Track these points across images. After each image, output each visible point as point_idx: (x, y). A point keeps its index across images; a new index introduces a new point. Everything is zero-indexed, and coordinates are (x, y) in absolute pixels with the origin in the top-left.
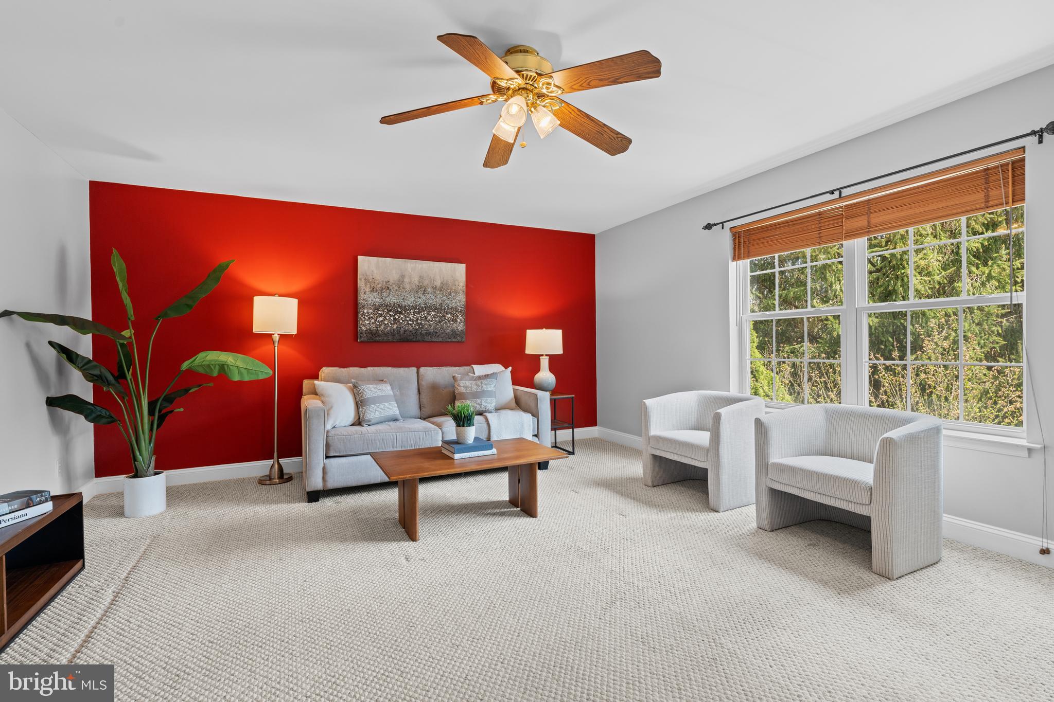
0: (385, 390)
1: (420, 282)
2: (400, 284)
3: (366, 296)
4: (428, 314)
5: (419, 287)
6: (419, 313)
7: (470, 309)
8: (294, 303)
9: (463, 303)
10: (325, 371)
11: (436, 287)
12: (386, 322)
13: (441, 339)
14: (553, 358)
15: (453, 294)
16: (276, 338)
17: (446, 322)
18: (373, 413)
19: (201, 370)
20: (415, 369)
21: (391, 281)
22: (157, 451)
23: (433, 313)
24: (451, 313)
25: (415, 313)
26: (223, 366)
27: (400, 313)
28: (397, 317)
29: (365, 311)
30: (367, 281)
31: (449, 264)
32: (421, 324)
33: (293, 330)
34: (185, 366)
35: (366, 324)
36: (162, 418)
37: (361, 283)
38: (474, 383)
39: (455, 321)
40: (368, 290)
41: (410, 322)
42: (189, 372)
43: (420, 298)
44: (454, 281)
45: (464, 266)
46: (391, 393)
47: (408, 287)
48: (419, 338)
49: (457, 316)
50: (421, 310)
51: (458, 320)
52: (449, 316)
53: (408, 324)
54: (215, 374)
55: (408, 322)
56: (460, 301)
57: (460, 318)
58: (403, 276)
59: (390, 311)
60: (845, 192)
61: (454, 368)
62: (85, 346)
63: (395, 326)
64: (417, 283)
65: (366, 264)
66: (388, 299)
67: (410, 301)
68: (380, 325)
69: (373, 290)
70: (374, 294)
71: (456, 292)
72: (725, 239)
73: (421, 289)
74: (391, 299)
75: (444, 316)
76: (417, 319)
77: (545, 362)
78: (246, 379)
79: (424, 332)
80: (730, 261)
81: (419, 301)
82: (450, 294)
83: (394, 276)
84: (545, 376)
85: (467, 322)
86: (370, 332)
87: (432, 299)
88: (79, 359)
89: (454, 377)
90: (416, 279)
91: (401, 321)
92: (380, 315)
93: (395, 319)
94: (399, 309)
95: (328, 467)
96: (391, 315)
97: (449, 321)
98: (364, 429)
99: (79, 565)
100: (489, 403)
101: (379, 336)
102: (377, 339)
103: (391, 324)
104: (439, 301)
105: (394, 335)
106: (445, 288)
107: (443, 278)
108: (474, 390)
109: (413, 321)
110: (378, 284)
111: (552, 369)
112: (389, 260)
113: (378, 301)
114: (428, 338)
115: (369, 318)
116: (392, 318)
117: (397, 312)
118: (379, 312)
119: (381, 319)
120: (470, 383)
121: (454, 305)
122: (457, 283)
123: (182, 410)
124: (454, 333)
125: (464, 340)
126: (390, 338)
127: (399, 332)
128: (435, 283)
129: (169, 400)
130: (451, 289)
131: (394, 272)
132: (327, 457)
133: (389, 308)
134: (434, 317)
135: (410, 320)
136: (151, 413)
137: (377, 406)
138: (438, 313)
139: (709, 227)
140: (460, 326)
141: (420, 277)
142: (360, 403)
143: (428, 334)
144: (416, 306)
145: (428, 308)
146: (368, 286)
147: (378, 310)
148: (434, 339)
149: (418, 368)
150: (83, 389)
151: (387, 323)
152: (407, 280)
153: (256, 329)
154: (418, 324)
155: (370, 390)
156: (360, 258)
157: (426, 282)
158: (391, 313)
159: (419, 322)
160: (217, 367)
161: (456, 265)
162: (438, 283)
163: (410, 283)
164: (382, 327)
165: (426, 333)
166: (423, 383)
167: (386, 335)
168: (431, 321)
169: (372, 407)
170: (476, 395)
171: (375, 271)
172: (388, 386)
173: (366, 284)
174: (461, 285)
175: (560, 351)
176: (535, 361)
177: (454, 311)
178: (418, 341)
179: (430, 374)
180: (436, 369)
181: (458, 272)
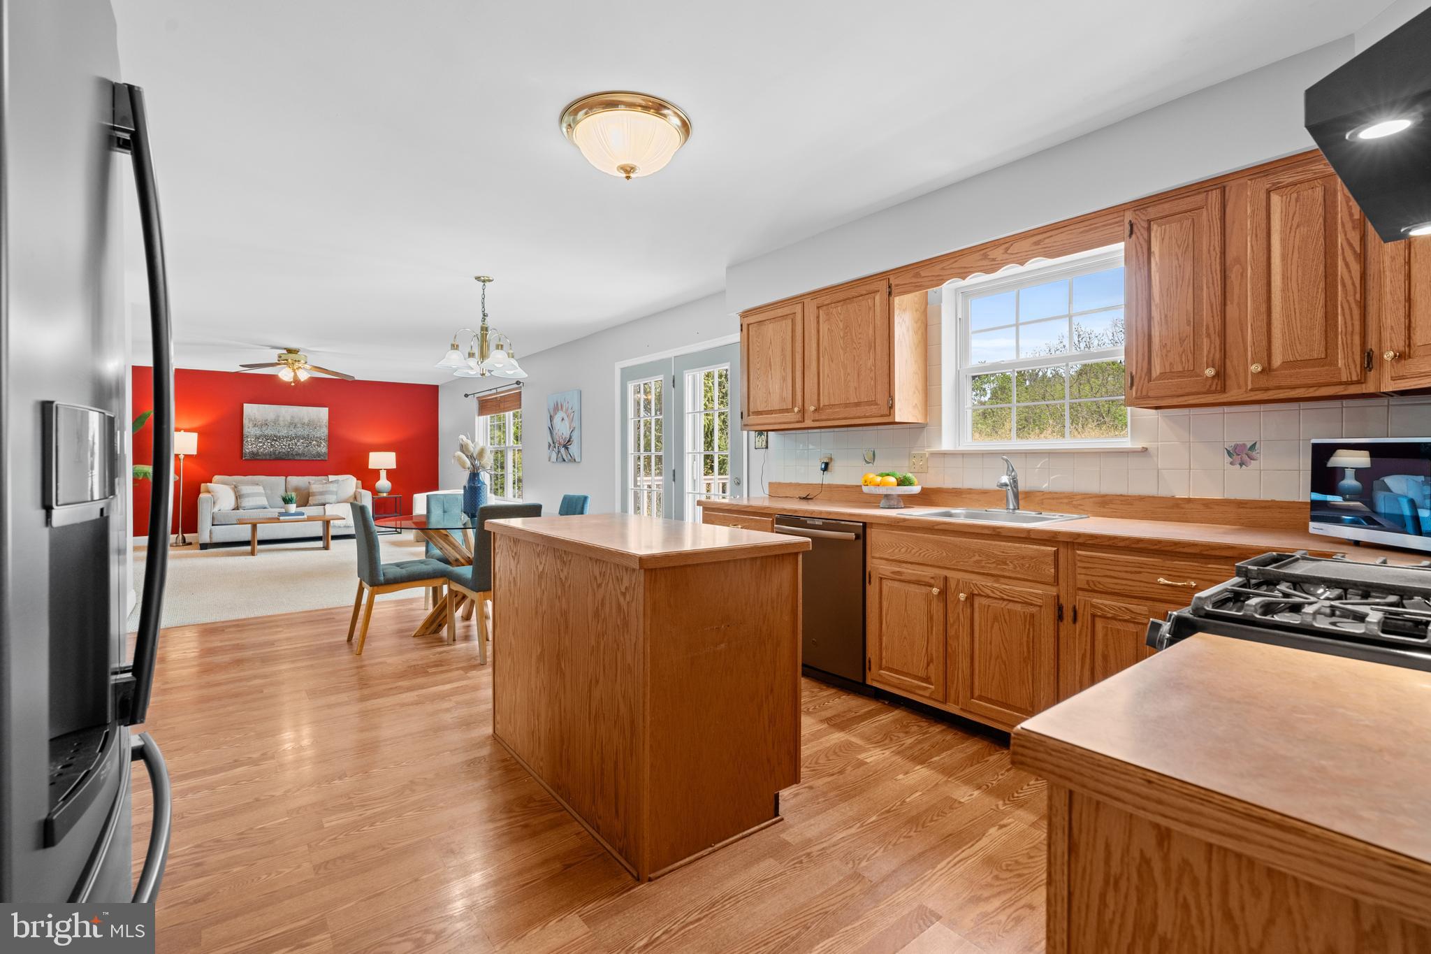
0: (260, 489)
1: (291, 420)
2: (276, 422)
3: (249, 430)
4: (297, 441)
5: (291, 423)
6: (290, 441)
7: (332, 438)
8: (194, 436)
9: (326, 434)
10: (216, 478)
13: (307, 458)
14: (389, 472)
15: (318, 428)
16: (182, 456)
17: (312, 447)
18: (247, 502)
20: (284, 478)
21: (269, 420)
23: (301, 441)
24: (316, 441)
25: (287, 440)
27: (276, 441)
28: (273, 443)
29: (249, 439)
30: (250, 420)
31: (314, 408)
32: (292, 448)
33: (194, 452)
35: (249, 448)
37: (246, 421)
38: (321, 486)
39: (319, 446)
40: (251, 425)
41: (284, 447)
43: (291, 430)
44: (319, 419)
45: (327, 409)
46: (263, 491)
47: (282, 423)
48: (290, 457)
49: (321, 443)
50: (292, 439)
51: (322, 445)
52: (314, 442)
54: (141, 478)
55: (281, 447)
56: (323, 433)
57: (324, 444)
58: (278, 417)
59: (268, 439)
60: (499, 390)
61: (314, 477)
63: (272, 449)
64: (289, 421)
65: (250, 410)
66: (266, 432)
67: (284, 432)
68: (260, 449)
69: (255, 425)
70: (256, 428)
71: (320, 427)
72: (473, 404)
73: (293, 424)
74: (269, 432)
75: (310, 443)
76: (289, 445)
77: (383, 474)
79: (294, 453)
80: (477, 417)
81: (291, 433)
82: (316, 428)
83: (271, 416)
84: (384, 484)
85: (329, 447)
86: (252, 453)
87: (300, 432)
89: (309, 483)
90: (288, 418)
91: (276, 446)
92: (261, 442)
93: (271, 444)
94: (276, 438)
95: (213, 531)
96: (268, 442)
97: (314, 446)
98: (241, 511)
100: (332, 498)
101: (259, 455)
102: (258, 457)
103: (269, 448)
104: (306, 433)
105: (270, 455)
106: (312, 424)
107: (309, 417)
108: (321, 490)
109: (286, 446)
110: (258, 422)
111: (388, 478)
112: (268, 406)
113: (258, 433)
114: (297, 458)
115: (252, 444)
116: (269, 444)
117: (274, 440)
119: (261, 444)
120: (319, 486)
121: (318, 435)
122: (321, 421)
124: (319, 454)
125: (327, 458)
126: (268, 457)
127: (274, 453)
128: (304, 421)
130: (316, 424)
131: (271, 413)
132: (213, 525)
133: (267, 437)
134: (303, 443)
135: (284, 445)
137: (250, 499)
138: (305, 440)
139: (466, 396)
140: (323, 449)
141: (292, 417)
142: (238, 497)
144: (288, 436)
145: (298, 437)
146: (251, 423)
147: (259, 439)
148: (302, 458)
149: (286, 477)
151: (265, 448)
152: (281, 419)
154: (289, 448)
155: (245, 489)
156: (245, 404)
157: (296, 421)
159: (291, 446)
160: (142, 474)
161: (321, 408)
162: (306, 421)
163: (284, 421)
164: (262, 450)
165: (296, 454)
166: (289, 486)
167: (265, 455)
168: (300, 447)
169: (247, 499)
170: (322, 493)
171: (256, 413)
172: (261, 488)
173: (249, 422)
174: (325, 421)
175: (394, 466)
176: (376, 473)
177: (318, 440)
178: (290, 460)
179: (295, 481)
180: (300, 477)
181: (322, 413)
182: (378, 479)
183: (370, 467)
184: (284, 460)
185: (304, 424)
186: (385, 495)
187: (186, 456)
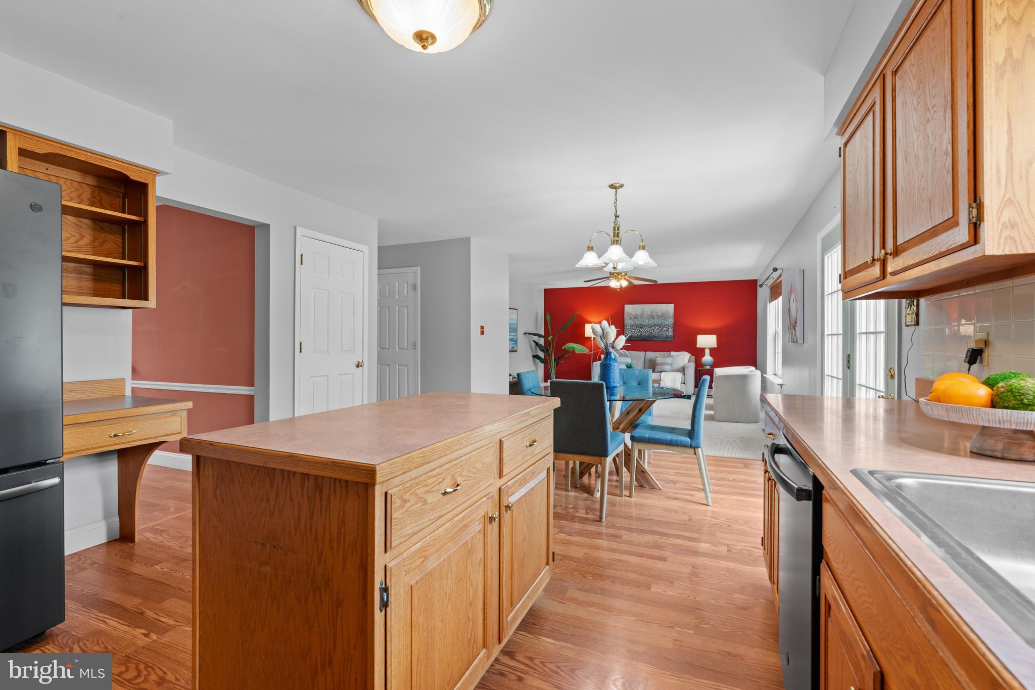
1: (651, 314)
2: (642, 315)
3: (627, 321)
4: (655, 328)
5: (651, 316)
6: (650, 328)
7: (676, 325)
9: (672, 322)
12: (636, 332)
13: (660, 340)
14: (712, 350)
15: (667, 318)
16: (592, 339)
17: (663, 332)
19: (568, 349)
20: (644, 352)
21: (638, 314)
22: (556, 373)
23: (657, 328)
24: (666, 327)
25: (648, 327)
26: (573, 348)
27: (642, 328)
29: (627, 328)
30: (628, 315)
31: (665, 305)
34: (563, 348)
35: (628, 333)
36: (557, 364)
37: (626, 316)
39: (668, 331)
40: (628, 318)
42: (565, 350)
44: (668, 312)
45: (673, 305)
47: (645, 316)
48: (650, 339)
49: (669, 329)
50: (651, 326)
52: (665, 329)
54: (571, 351)
55: (645, 332)
56: (670, 322)
57: (671, 330)
58: (643, 312)
59: (637, 327)
62: (542, 341)
63: (640, 334)
65: (628, 308)
66: (636, 323)
67: (646, 322)
69: (630, 319)
71: (669, 317)
72: (767, 292)
73: (652, 317)
74: (638, 322)
75: (662, 329)
76: (650, 330)
77: (707, 352)
78: (580, 353)
80: (768, 304)
81: (651, 322)
82: (665, 319)
83: (639, 312)
84: (706, 358)
85: (674, 332)
87: (656, 321)
88: (540, 346)
89: (659, 356)
90: (649, 313)
91: (642, 331)
92: (633, 329)
93: (640, 330)
94: (642, 326)
97: (665, 331)
100: (668, 368)
102: (632, 339)
103: (638, 332)
104: (660, 322)
105: (639, 337)
106: (663, 316)
107: (663, 311)
108: (662, 362)
109: (647, 331)
110: (633, 316)
111: (711, 355)
112: (637, 305)
113: (632, 323)
114: (655, 339)
115: (629, 330)
116: (638, 330)
117: (641, 327)
119: (633, 331)
120: (665, 359)
121: (667, 323)
124: (667, 337)
125: (672, 340)
126: (637, 339)
127: (641, 336)
128: (658, 314)
129: (559, 358)
130: (666, 316)
131: (640, 310)
136: (555, 362)
138: (659, 327)
139: (761, 285)
140: (670, 333)
141: (651, 312)
143: (655, 337)
144: (649, 325)
145: (655, 325)
147: (632, 327)
148: (658, 339)
149: (646, 352)
150: (541, 354)
152: (645, 313)
153: (586, 335)
154: (650, 332)
156: (625, 305)
157: (654, 314)
161: (669, 304)
162: (660, 314)
163: (647, 315)
164: (634, 334)
165: (653, 337)
166: (647, 359)
167: (636, 337)
168: (656, 331)
170: (662, 364)
171: (631, 310)
174: (671, 313)
175: (715, 346)
176: (702, 350)
179: (650, 355)
180: (653, 353)
181: (669, 308)
182: (704, 355)
183: (698, 346)
184: (647, 340)
185: (658, 316)
186: (708, 367)
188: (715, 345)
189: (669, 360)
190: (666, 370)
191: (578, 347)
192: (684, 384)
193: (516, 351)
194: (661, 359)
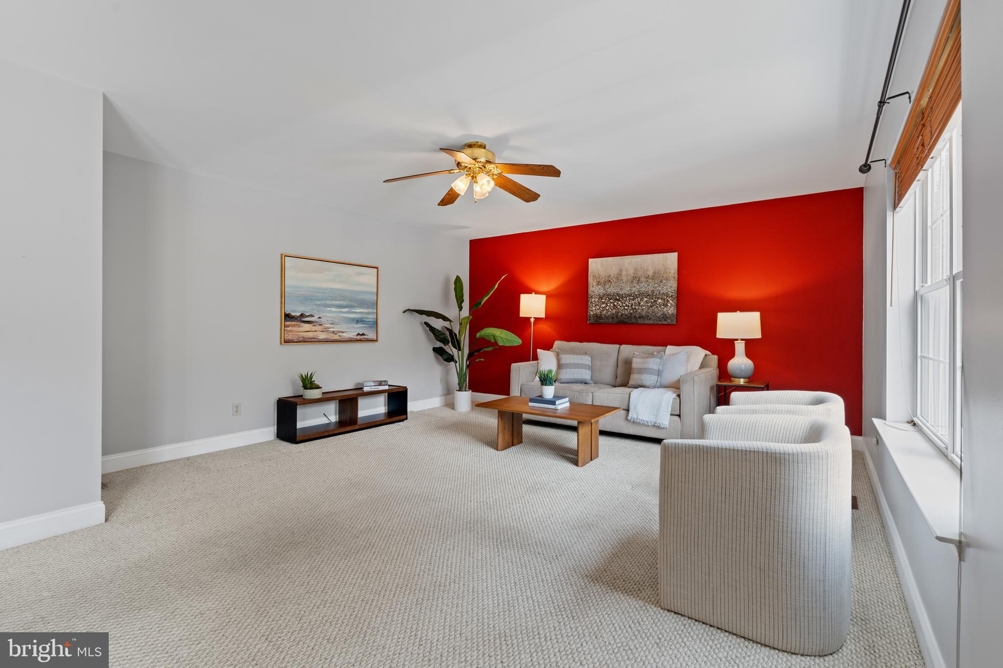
1: (634, 274)
2: (618, 277)
3: (594, 289)
4: (641, 300)
5: (634, 278)
6: (633, 300)
7: (681, 294)
8: (545, 299)
9: (673, 289)
10: (557, 344)
11: (649, 276)
12: (607, 308)
13: (652, 322)
15: (664, 281)
16: (532, 320)
17: (657, 307)
19: (487, 338)
20: (618, 346)
21: (612, 276)
23: (645, 299)
24: (662, 299)
25: (630, 299)
27: (619, 300)
28: (616, 304)
29: (593, 300)
30: (595, 277)
31: (661, 256)
32: (635, 308)
33: (543, 316)
34: (478, 335)
35: (594, 309)
37: (590, 279)
39: (666, 305)
40: (595, 284)
41: (626, 308)
43: (634, 287)
44: (666, 269)
45: (676, 254)
46: (588, 362)
47: (624, 278)
48: (633, 321)
49: (668, 301)
50: (635, 297)
51: (669, 305)
52: (660, 301)
53: (624, 309)
54: (493, 340)
55: (624, 308)
56: (671, 287)
57: (672, 302)
58: (621, 270)
59: (611, 299)
63: (614, 311)
64: (632, 275)
66: (609, 290)
67: (626, 290)
68: (603, 311)
69: (598, 283)
70: (600, 286)
71: (667, 279)
73: (636, 279)
74: (612, 290)
75: (655, 301)
76: (632, 305)
77: (740, 347)
78: (507, 345)
79: (637, 316)
81: (634, 289)
82: (661, 281)
83: (614, 271)
84: (741, 361)
85: (678, 306)
86: (596, 316)
87: (644, 287)
88: (436, 330)
89: (634, 354)
90: (631, 272)
91: (619, 307)
92: (603, 303)
93: (614, 305)
94: (618, 297)
96: (611, 303)
97: (660, 306)
99: (404, 417)
101: (603, 319)
102: (601, 321)
103: (611, 309)
104: (651, 288)
105: (613, 318)
106: (658, 277)
107: (655, 268)
109: (628, 306)
110: (602, 279)
112: (610, 259)
113: (602, 291)
114: (641, 321)
115: (596, 305)
116: (612, 305)
117: (616, 299)
118: (603, 300)
119: (604, 306)
121: (665, 291)
122: (668, 271)
123: (483, 360)
124: (665, 317)
125: (674, 322)
126: (610, 321)
127: (617, 316)
128: (648, 273)
130: (663, 277)
131: (614, 267)
133: (609, 296)
134: (647, 303)
135: (626, 306)
137: (568, 370)
138: (650, 299)
139: (864, 169)
140: (671, 309)
141: (636, 269)
143: (641, 317)
144: (631, 294)
145: (641, 295)
146: (597, 281)
147: (602, 299)
148: (646, 322)
149: (621, 346)
151: (608, 310)
152: (624, 273)
153: (522, 315)
154: (632, 309)
155: (566, 359)
156: (590, 260)
157: (640, 273)
158: (611, 301)
159: (633, 307)
160: (493, 337)
161: (668, 254)
162: (650, 273)
163: (627, 275)
164: (605, 312)
165: (639, 317)
166: (620, 358)
167: (607, 318)
168: (643, 307)
170: (641, 371)
171: (600, 269)
172: (588, 357)
173: (594, 280)
174: (673, 271)
175: (758, 335)
176: (730, 344)
177: (664, 296)
178: (632, 324)
179: (627, 351)
180: (633, 347)
181: (670, 261)
182: (732, 354)
183: (718, 336)
184: (625, 324)
185: (648, 277)
186: (741, 382)
187: (536, 319)
188: (756, 333)
189: (654, 364)
190: (648, 384)
191: (503, 336)
192: (677, 418)
193: (376, 340)
194: (640, 360)
